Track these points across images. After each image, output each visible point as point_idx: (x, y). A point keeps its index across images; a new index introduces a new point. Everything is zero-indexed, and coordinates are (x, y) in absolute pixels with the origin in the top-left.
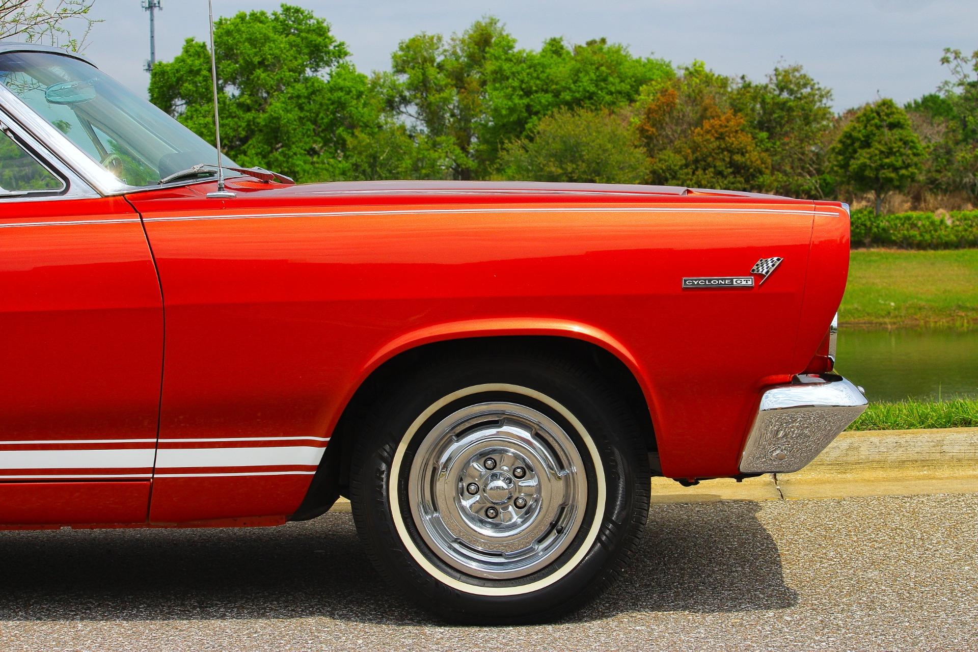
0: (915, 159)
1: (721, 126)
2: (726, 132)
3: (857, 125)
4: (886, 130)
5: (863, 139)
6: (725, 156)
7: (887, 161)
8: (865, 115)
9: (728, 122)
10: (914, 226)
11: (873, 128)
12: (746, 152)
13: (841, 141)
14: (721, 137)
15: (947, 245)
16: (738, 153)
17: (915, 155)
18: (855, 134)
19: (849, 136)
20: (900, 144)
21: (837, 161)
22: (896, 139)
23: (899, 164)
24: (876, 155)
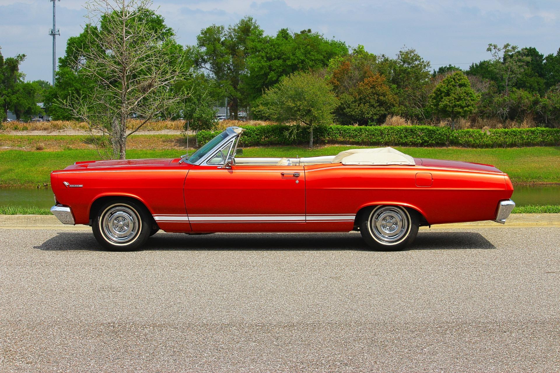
0: (472, 102)
1: (373, 81)
2: (376, 84)
3: (443, 85)
4: (458, 88)
5: (446, 92)
6: (375, 97)
7: (458, 103)
8: (447, 80)
9: (377, 80)
10: (471, 136)
11: (451, 86)
12: (386, 95)
13: (435, 93)
14: (373, 87)
15: (487, 146)
16: (382, 95)
17: (472, 100)
18: (442, 89)
19: (439, 90)
20: (464, 94)
21: (433, 103)
22: (463, 92)
23: (464, 105)
24: (452, 100)
